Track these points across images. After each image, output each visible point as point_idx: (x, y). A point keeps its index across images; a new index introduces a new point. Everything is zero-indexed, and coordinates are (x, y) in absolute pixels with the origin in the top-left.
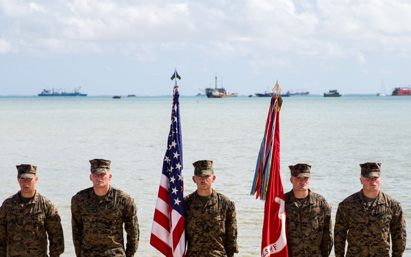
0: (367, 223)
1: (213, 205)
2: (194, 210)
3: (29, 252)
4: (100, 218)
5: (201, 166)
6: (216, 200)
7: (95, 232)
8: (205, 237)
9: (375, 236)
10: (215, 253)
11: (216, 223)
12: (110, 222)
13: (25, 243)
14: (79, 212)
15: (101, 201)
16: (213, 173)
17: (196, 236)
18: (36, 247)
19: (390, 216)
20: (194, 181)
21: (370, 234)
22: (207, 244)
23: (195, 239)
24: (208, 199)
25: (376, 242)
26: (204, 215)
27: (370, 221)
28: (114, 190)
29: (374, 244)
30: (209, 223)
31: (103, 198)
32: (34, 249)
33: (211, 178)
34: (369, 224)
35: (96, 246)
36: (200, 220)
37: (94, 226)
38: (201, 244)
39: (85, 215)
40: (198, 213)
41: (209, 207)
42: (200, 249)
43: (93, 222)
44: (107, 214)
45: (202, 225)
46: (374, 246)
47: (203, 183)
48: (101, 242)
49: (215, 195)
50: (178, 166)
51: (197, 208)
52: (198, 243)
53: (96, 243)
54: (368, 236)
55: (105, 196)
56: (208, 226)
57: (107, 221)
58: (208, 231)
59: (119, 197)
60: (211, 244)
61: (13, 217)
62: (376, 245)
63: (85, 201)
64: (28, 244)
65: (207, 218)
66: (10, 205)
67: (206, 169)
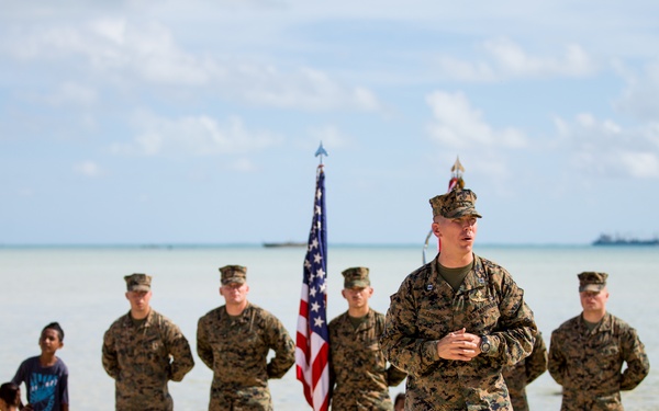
0: (582, 357)
1: (367, 330)
2: (342, 337)
3: (141, 392)
4: (231, 346)
5: (352, 275)
6: (372, 322)
7: (225, 365)
8: (357, 374)
9: (593, 375)
10: (371, 396)
11: (371, 354)
12: (245, 351)
13: (136, 380)
14: (206, 338)
15: (233, 323)
16: (369, 284)
17: (345, 372)
18: (151, 385)
19: (616, 348)
20: (344, 296)
21: (586, 373)
22: (360, 384)
23: (343, 377)
24: (362, 322)
25: (594, 385)
26: (355, 343)
27: (586, 354)
28: (252, 308)
29: (592, 387)
30: (361, 355)
31: (236, 319)
32: (148, 388)
33: (366, 291)
34: (585, 360)
35: (227, 384)
36: (350, 350)
37: (224, 356)
38: (351, 384)
39: (213, 342)
40: (346, 341)
41: (361, 332)
42: (350, 390)
43: (222, 351)
44: (241, 341)
45: (352, 357)
46: (592, 390)
47: (356, 298)
48: (232, 379)
49: (372, 315)
50: (321, 273)
51: (346, 334)
52: (348, 381)
53: (227, 380)
54: (583, 376)
55: (240, 316)
56: (361, 359)
57: (241, 350)
58: (360, 365)
59: (258, 317)
60: (365, 383)
61: (123, 347)
62: (595, 388)
63: (214, 323)
64: (140, 382)
65: (359, 347)
66: (119, 331)
67: (359, 279)
